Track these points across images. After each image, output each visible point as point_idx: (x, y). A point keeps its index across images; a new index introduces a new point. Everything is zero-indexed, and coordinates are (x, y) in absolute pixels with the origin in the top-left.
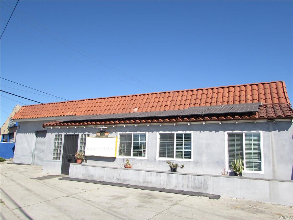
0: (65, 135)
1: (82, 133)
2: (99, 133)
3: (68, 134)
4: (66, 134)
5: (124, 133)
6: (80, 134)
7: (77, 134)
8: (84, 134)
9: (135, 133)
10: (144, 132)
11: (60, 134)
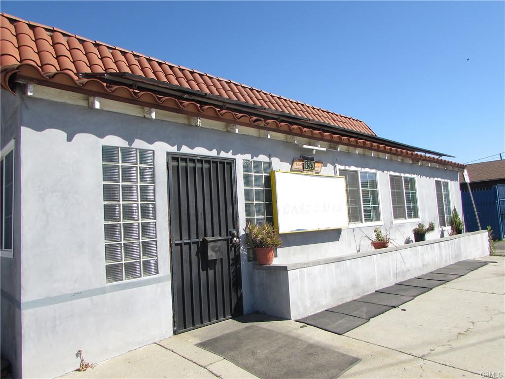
0: (168, 154)
1: (248, 157)
2: (301, 163)
3: (185, 150)
4: (174, 149)
5: (347, 168)
6: (240, 160)
7: (229, 155)
8: (255, 159)
9: (363, 170)
10: (374, 171)
11: (139, 144)
